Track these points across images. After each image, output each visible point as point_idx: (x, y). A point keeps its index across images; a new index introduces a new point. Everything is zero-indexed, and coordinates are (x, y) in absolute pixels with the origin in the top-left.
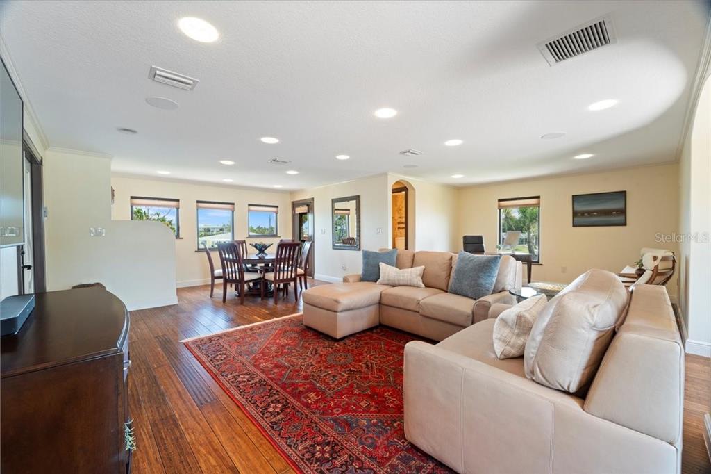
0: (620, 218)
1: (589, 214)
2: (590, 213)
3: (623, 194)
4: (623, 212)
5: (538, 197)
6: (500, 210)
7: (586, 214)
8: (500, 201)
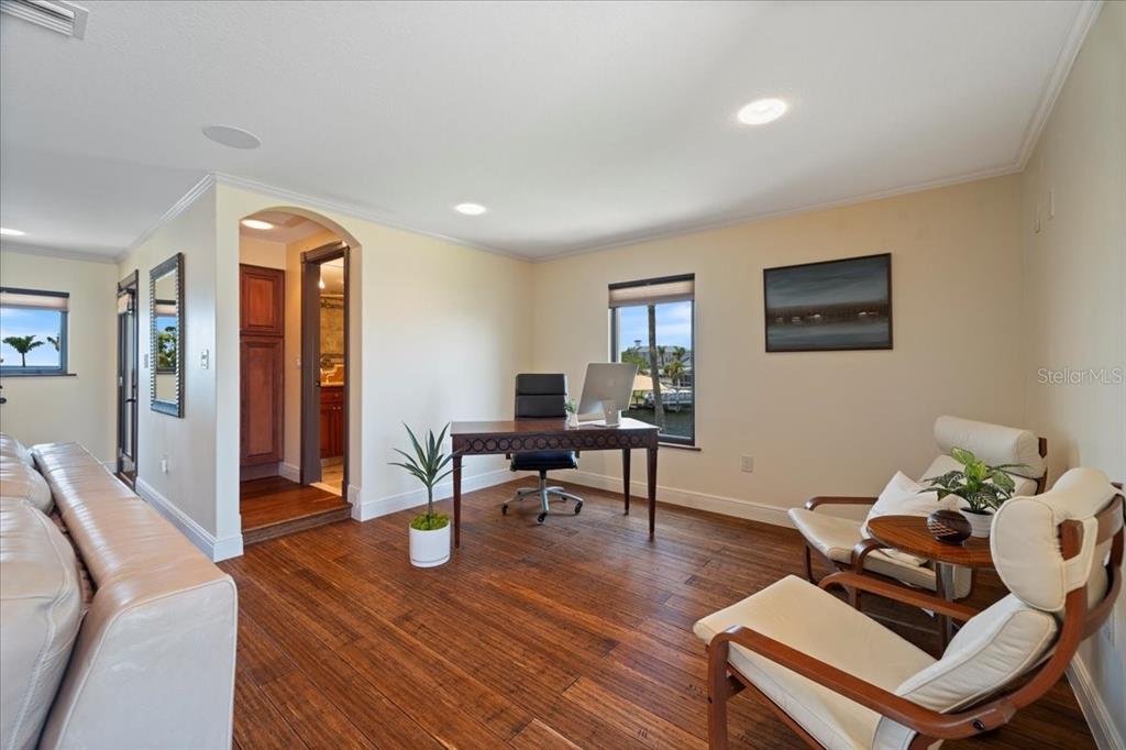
0: (875, 330)
1: (802, 318)
2: (805, 316)
3: (884, 261)
4: (884, 311)
5: (690, 277)
6: (614, 310)
7: (796, 319)
8: (612, 287)
